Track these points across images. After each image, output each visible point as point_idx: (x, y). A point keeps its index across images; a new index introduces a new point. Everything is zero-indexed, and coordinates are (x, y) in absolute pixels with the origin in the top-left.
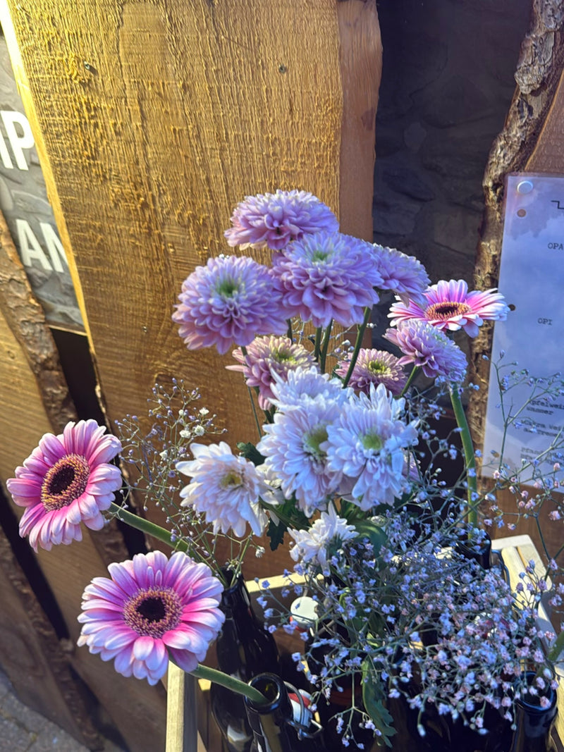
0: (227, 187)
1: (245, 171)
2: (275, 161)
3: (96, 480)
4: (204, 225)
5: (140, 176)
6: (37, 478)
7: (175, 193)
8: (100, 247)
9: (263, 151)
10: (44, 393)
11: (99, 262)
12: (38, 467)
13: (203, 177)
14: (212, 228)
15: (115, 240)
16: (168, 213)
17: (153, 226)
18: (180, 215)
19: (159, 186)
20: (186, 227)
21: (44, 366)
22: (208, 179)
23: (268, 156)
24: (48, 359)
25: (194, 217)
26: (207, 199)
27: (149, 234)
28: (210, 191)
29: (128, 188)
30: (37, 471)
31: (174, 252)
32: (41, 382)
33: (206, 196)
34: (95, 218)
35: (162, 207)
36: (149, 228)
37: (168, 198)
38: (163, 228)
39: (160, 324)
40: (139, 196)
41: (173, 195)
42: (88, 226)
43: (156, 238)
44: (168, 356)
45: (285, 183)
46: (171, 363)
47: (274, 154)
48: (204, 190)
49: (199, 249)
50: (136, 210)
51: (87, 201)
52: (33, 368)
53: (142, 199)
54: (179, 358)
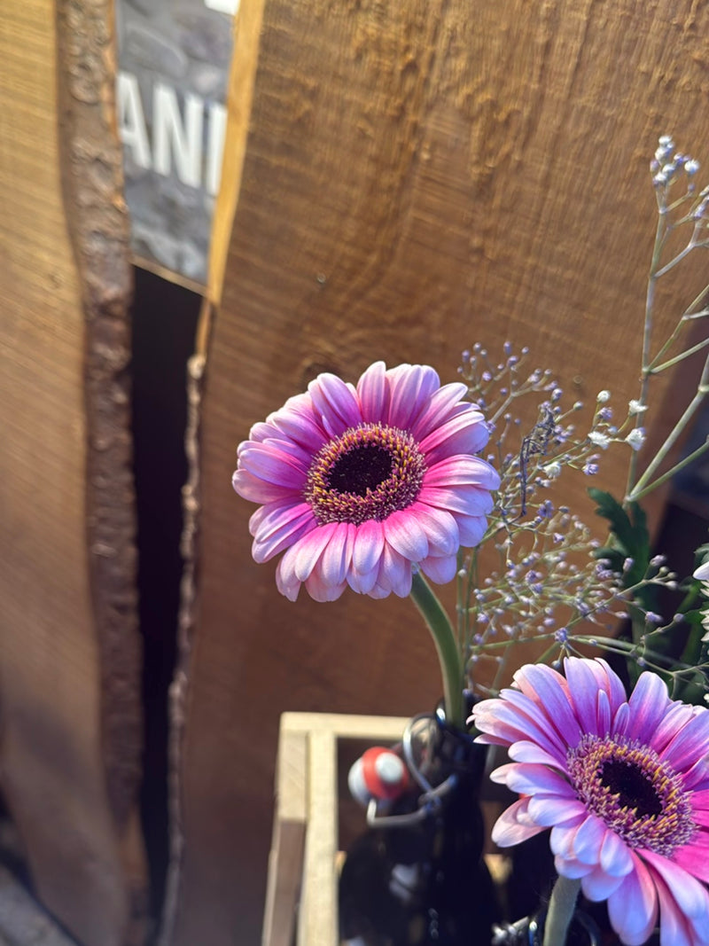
0: (578, 66)
1: (624, 44)
2: (688, 39)
3: (454, 482)
4: (507, 123)
5: (425, 14)
6: (299, 452)
7: (476, 57)
8: (300, 123)
9: (673, 16)
10: (89, 351)
11: (286, 149)
12: (306, 434)
13: (541, 40)
14: (518, 133)
15: (332, 116)
16: (449, 89)
17: (410, 106)
18: (469, 98)
19: (452, 38)
20: (470, 119)
21: (105, 309)
22: (548, 47)
23: (679, 28)
24: (116, 301)
25: (494, 105)
26: (530, 79)
27: (398, 119)
28: (543, 67)
29: (394, 31)
30: (300, 438)
31: (429, 162)
32: (92, 333)
33: (531, 74)
34: (313, 71)
35: (442, 78)
36: (402, 110)
37: (460, 64)
38: (426, 115)
39: (350, 279)
40: (407, 49)
41: (471, 59)
42: (293, 84)
43: (408, 128)
44: (343, 334)
45: (690, 82)
46: (342, 348)
47: (693, 27)
48: (532, 64)
49: (477, 163)
50: (391, 73)
51: (310, 39)
52: (85, 307)
53: (411, 56)
54: (360, 341)
